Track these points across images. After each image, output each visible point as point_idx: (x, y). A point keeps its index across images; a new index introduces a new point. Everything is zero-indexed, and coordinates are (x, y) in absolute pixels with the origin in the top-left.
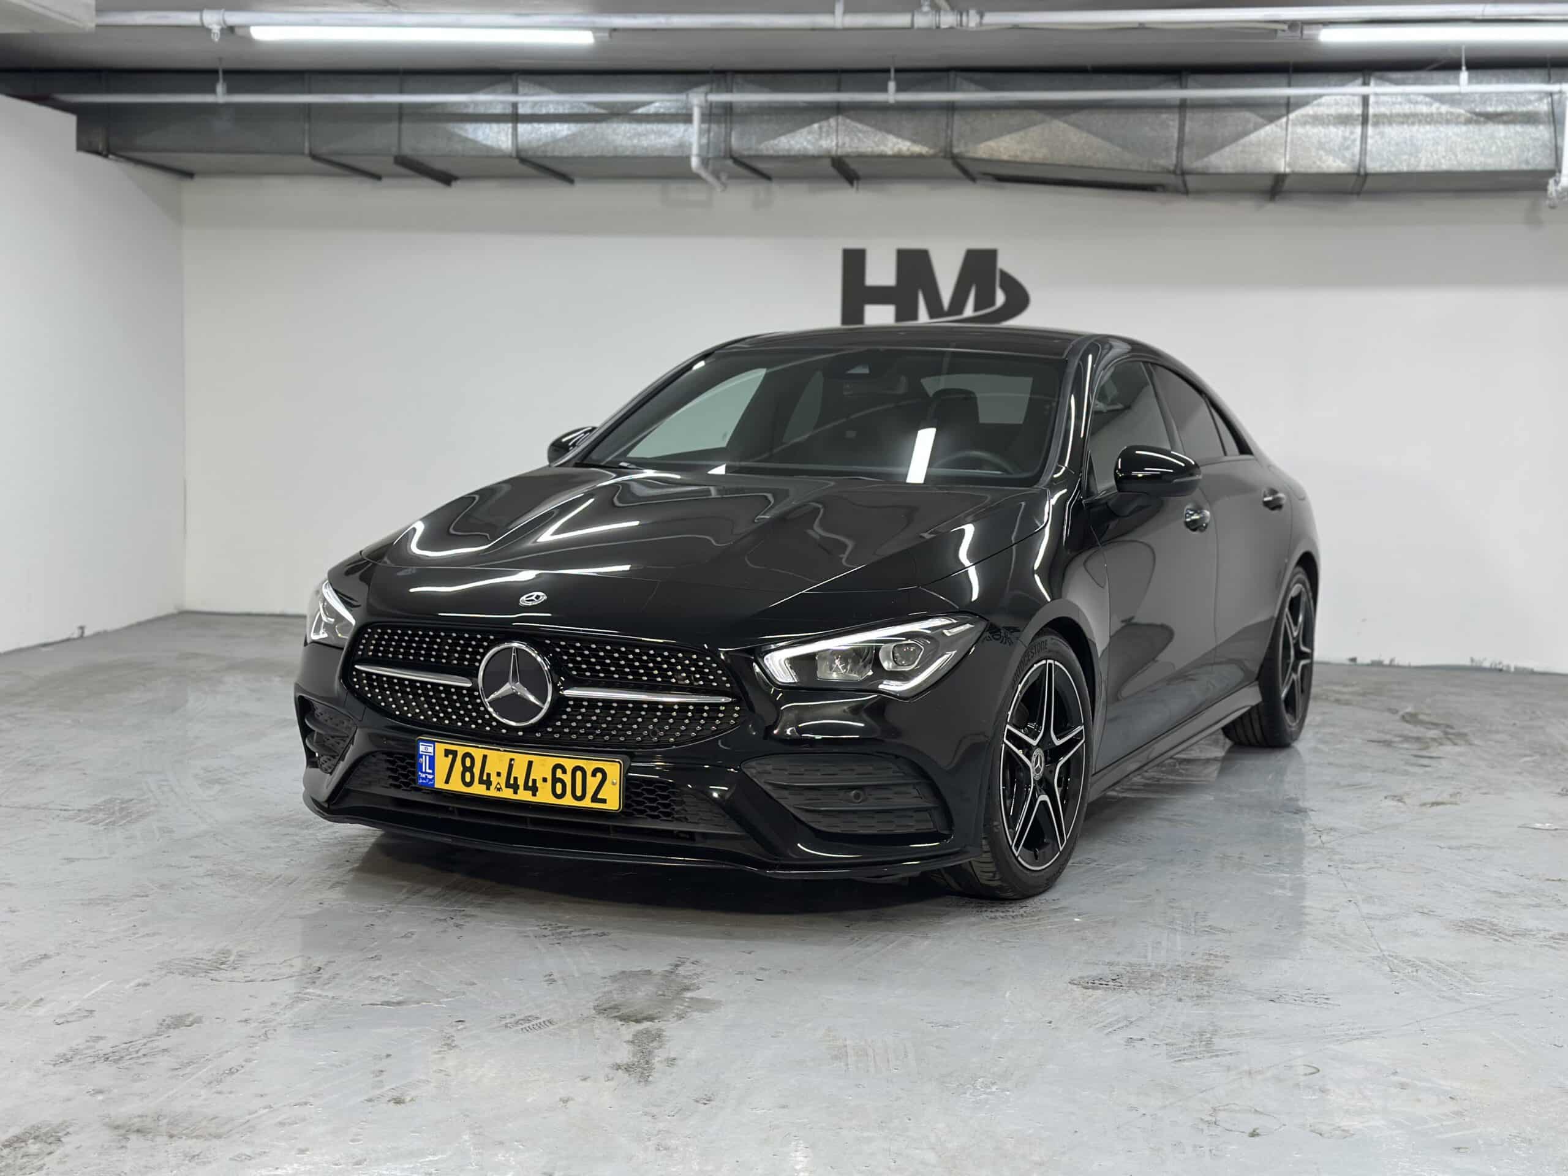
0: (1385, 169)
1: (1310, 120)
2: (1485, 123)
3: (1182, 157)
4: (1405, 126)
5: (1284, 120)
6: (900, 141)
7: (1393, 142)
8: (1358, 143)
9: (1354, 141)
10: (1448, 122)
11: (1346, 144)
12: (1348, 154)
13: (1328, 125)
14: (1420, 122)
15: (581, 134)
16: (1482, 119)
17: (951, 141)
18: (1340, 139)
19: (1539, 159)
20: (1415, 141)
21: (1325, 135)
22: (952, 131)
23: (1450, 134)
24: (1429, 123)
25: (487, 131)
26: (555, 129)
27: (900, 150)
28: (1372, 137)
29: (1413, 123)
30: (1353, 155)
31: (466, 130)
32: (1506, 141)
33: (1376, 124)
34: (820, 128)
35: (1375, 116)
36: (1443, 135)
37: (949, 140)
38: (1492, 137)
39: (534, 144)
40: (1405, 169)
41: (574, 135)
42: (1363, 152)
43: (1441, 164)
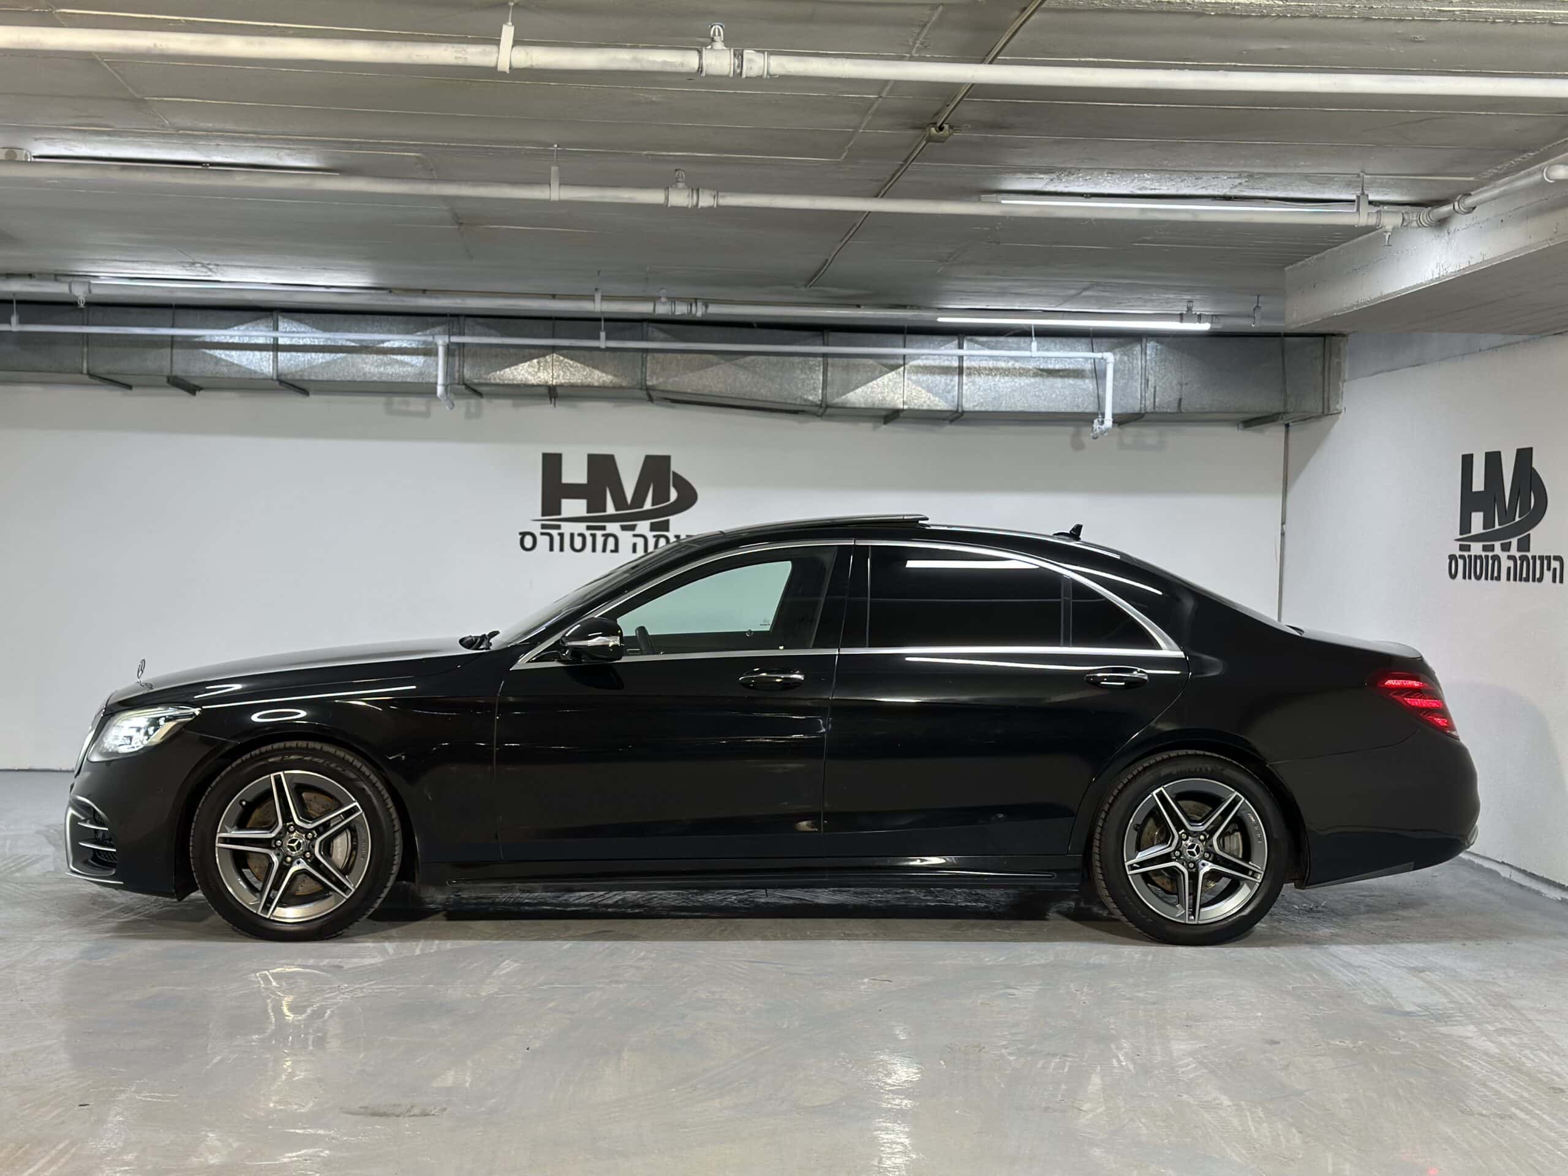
0: (977, 409)
1: (920, 370)
2: (1047, 377)
3: (826, 395)
4: (990, 377)
5: (902, 368)
6: (604, 375)
7: (982, 388)
8: (956, 388)
9: (954, 386)
10: (1021, 375)
11: (947, 389)
12: (950, 397)
13: (934, 374)
14: (1001, 374)
15: (334, 361)
16: (1045, 374)
17: (646, 377)
18: (942, 386)
19: (1085, 406)
20: (997, 389)
21: (932, 382)
22: (646, 368)
23: (1022, 384)
24: (1008, 376)
25: (251, 357)
26: (312, 358)
27: (604, 381)
28: (966, 384)
29: (995, 375)
30: (953, 397)
31: (231, 357)
32: (1062, 390)
33: (969, 374)
34: (539, 363)
35: (968, 368)
36: (1017, 385)
37: (643, 376)
38: (1052, 387)
39: (294, 370)
40: (991, 409)
41: (328, 362)
42: (960, 395)
43: (1016, 406)
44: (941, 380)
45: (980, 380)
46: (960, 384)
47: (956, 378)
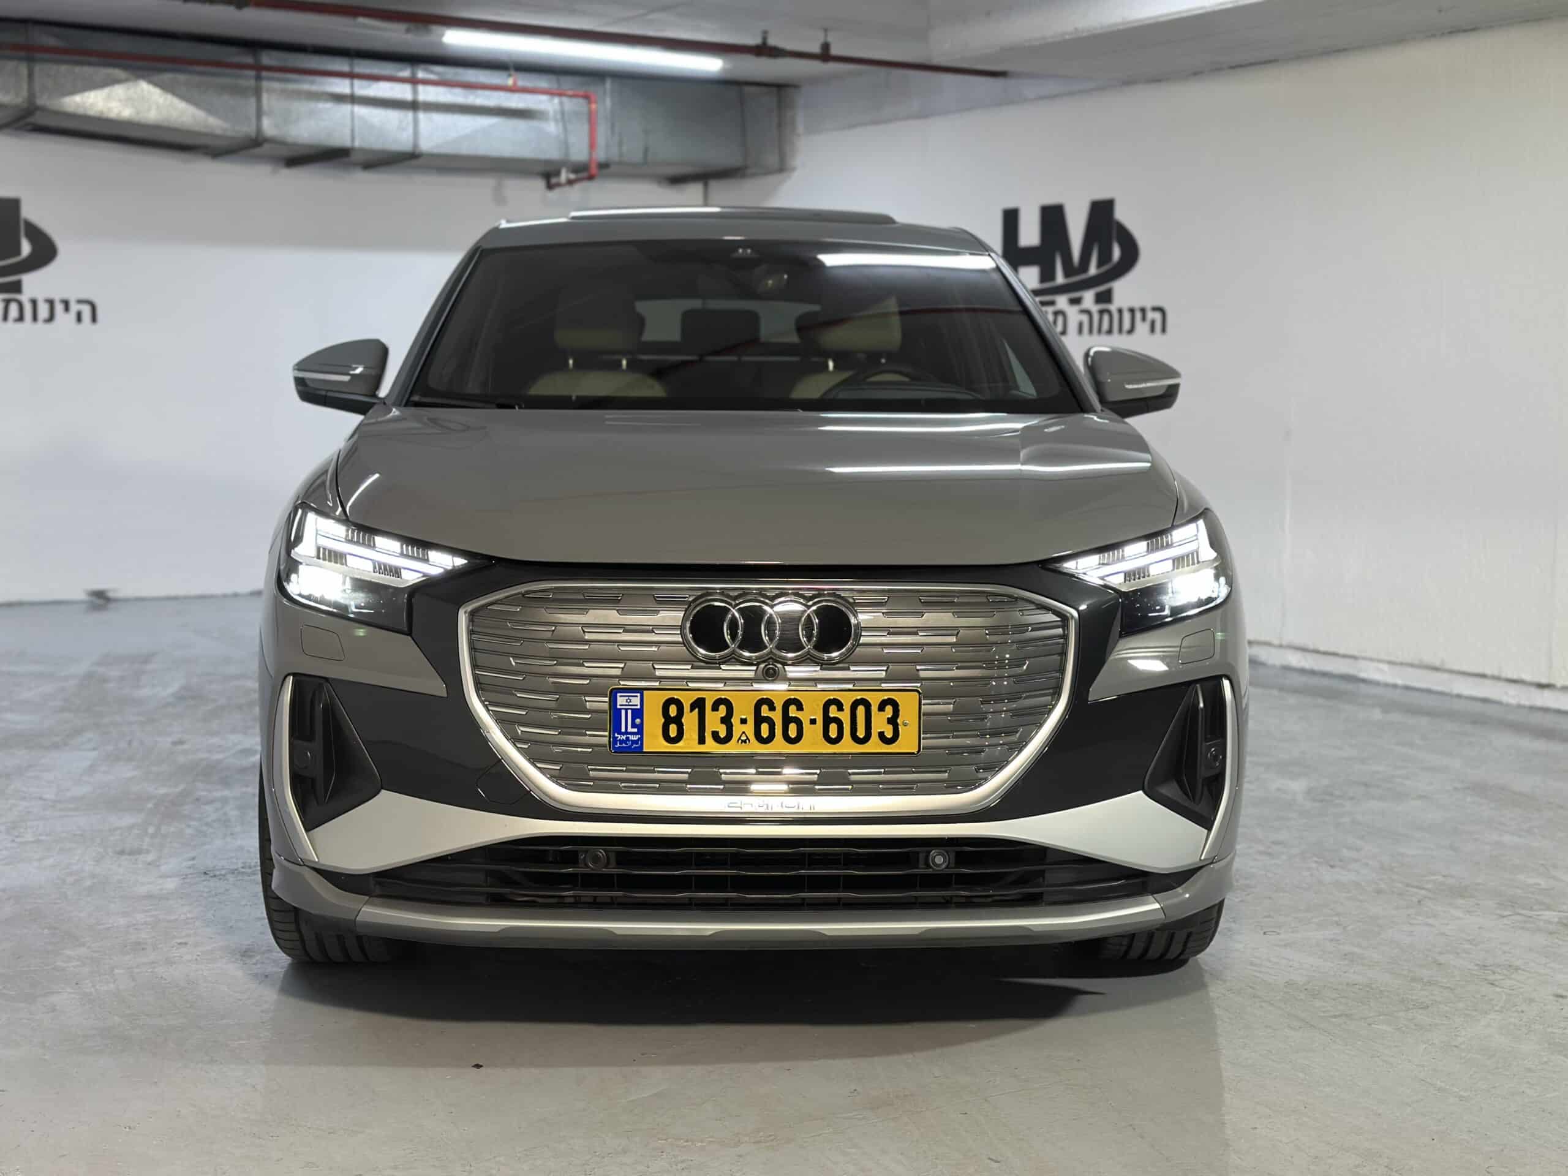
3: (261, 124)
4: (449, 114)
7: (441, 128)
8: (411, 126)
9: (408, 124)
11: (402, 127)
13: (387, 109)
14: (459, 111)
17: (34, 93)
18: (395, 123)
20: (457, 129)
23: (485, 124)
24: (467, 113)
28: (422, 122)
29: (453, 112)
30: (409, 136)
33: (424, 110)
36: (480, 125)
37: (32, 91)
40: (451, 151)
42: (416, 133)
44: (392, 116)
45: (439, 118)
46: (416, 122)
47: (410, 115)
